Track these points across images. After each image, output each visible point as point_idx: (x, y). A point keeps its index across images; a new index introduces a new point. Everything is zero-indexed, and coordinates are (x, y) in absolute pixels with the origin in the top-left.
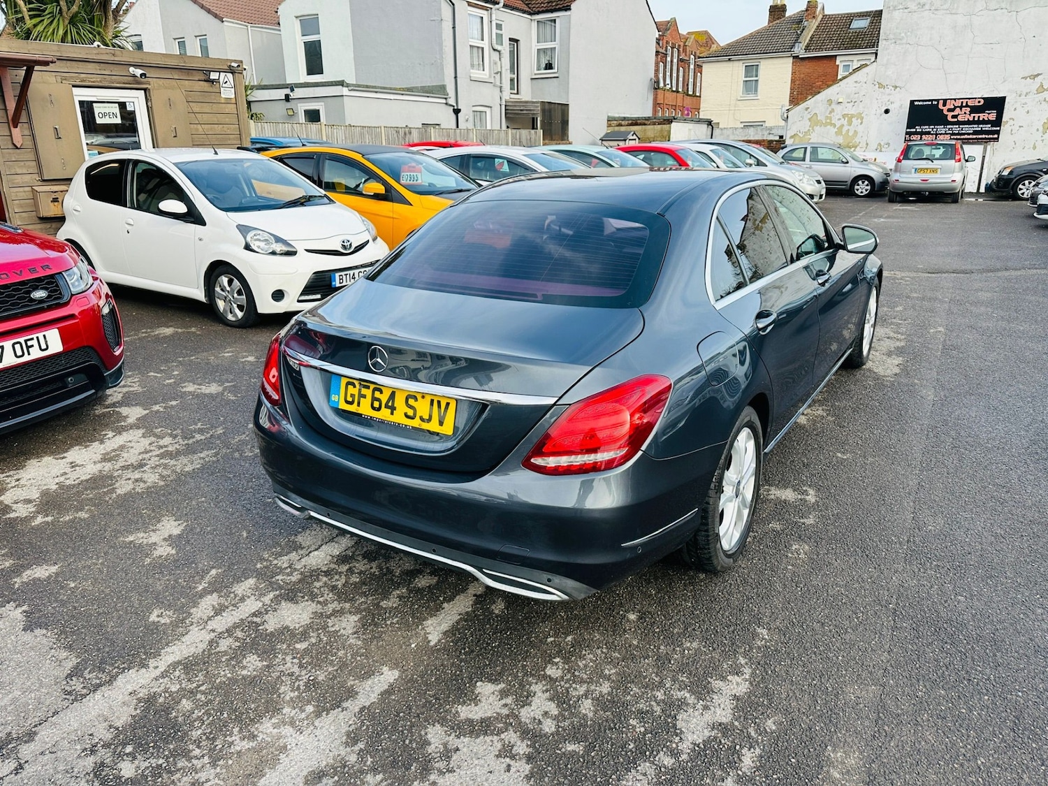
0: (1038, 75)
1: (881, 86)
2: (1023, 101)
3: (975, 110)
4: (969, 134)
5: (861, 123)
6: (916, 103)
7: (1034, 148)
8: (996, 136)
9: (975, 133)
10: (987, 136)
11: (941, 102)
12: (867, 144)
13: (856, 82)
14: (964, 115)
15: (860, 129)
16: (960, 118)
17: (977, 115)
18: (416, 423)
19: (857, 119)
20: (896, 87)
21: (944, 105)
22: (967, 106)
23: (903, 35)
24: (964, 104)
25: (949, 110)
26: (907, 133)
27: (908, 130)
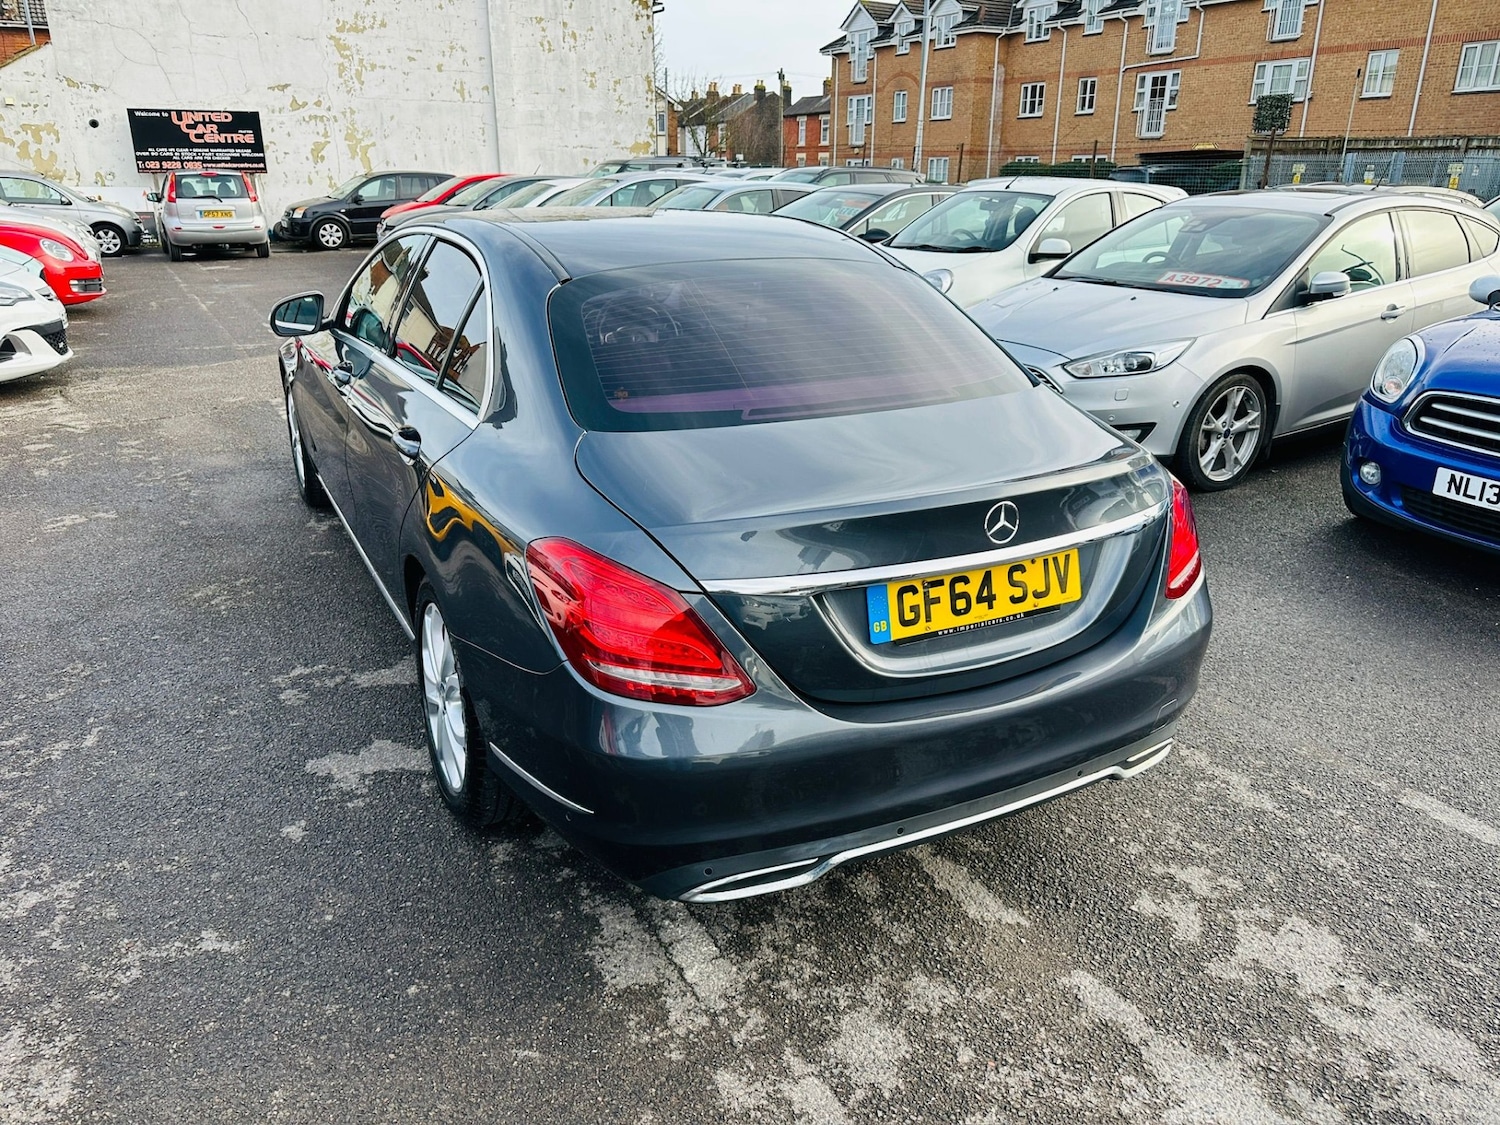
0: (286, 86)
1: (71, 83)
2: (280, 119)
3: (223, 128)
4: (226, 162)
5: (58, 140)
6: (137, 114)
7: (311, 182)
8: (262, 165)
9: (234, 160)
10: (250, 165)
11: (174, 114)
12: (78, 174)
13: (27, 73)
14: (212, 136)
15: (58, 149)
16: (208, 139)
17: (229, 136)
18: (1029, 605)
19: (49, 134)
20: (97, 87)
21: (180, 118)
22: (211, 122)
23: (81, 6)
24: (207, 120)
25: (189, 126)
26: (138, 158)
27: (138, 154)
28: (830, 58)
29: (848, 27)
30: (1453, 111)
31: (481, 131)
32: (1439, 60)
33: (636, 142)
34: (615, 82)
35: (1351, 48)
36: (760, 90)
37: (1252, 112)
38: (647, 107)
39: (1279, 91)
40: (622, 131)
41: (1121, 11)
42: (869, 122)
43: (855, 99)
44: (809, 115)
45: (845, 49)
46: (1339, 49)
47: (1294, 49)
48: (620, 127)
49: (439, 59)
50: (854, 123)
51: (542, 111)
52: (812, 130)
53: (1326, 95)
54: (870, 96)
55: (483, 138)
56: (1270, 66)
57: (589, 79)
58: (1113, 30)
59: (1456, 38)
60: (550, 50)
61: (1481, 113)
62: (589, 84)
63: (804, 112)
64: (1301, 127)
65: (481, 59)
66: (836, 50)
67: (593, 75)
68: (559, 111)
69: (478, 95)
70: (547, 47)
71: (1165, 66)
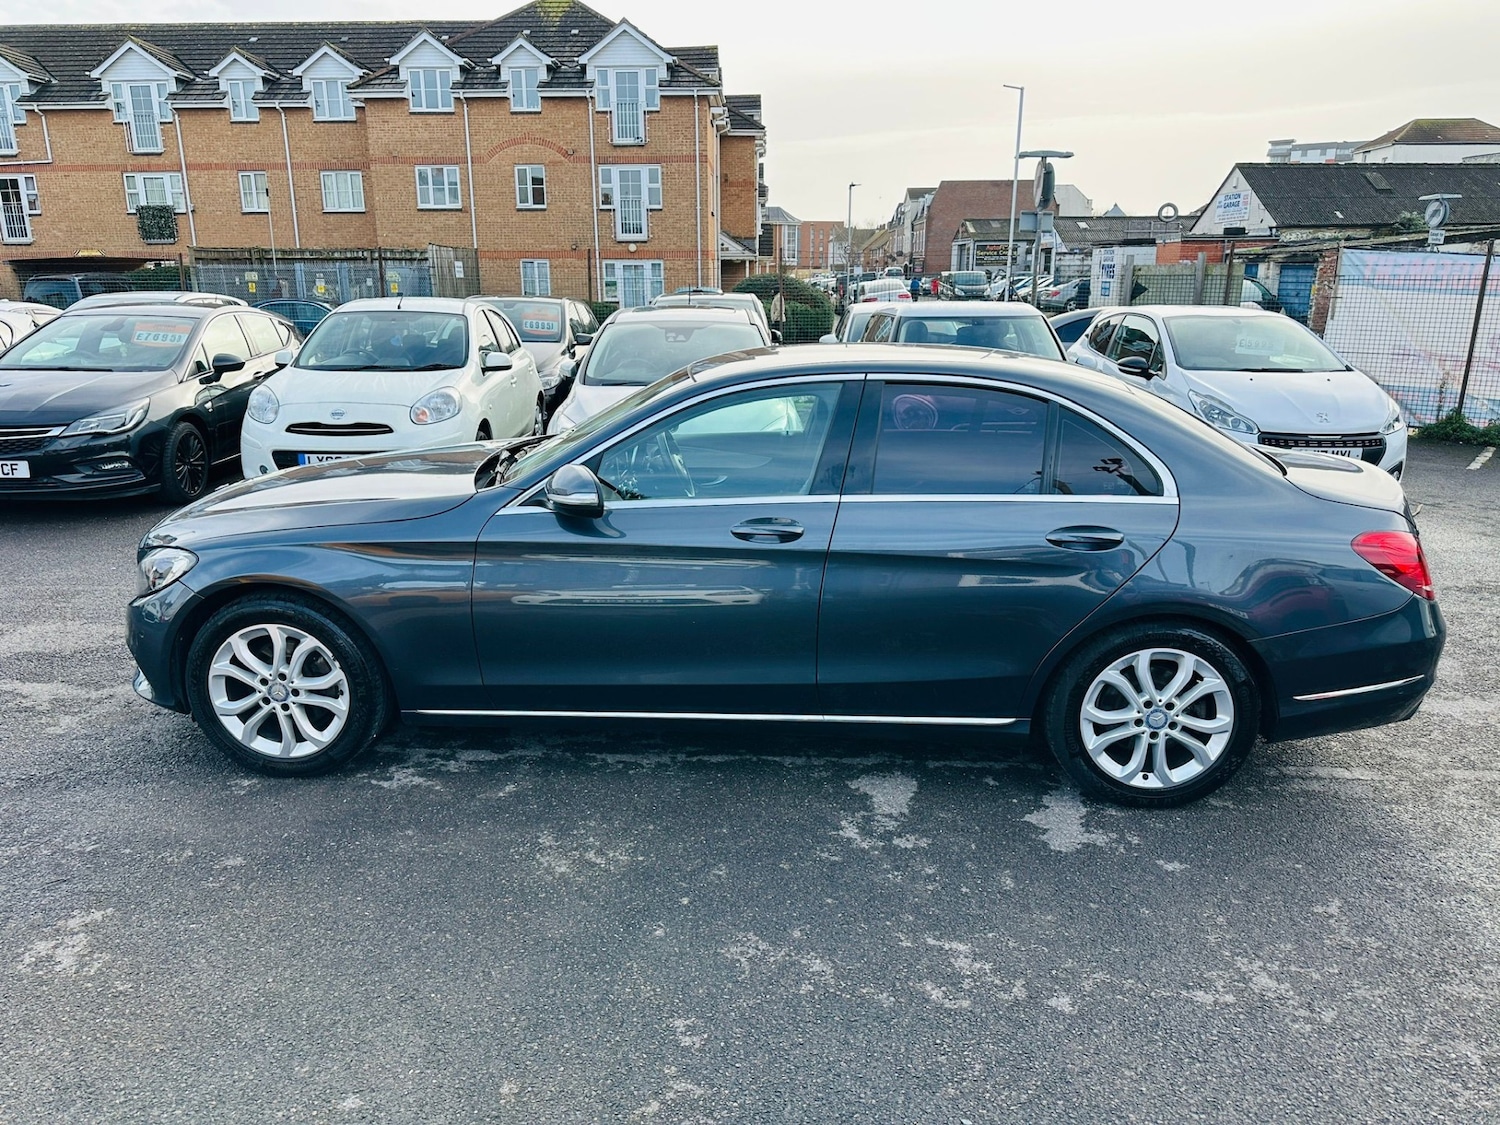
30: (329, 227)
32: (303, 184)
35: (222, 167)
37: (135, 221)
39: (156, 202)
46: (208, 167)
47: (160, 162)
53: (208, 209)
56: (139, 177)
59: (313, 166)
61: (352, 230)
64: (192, 236)
71: (13, 169)
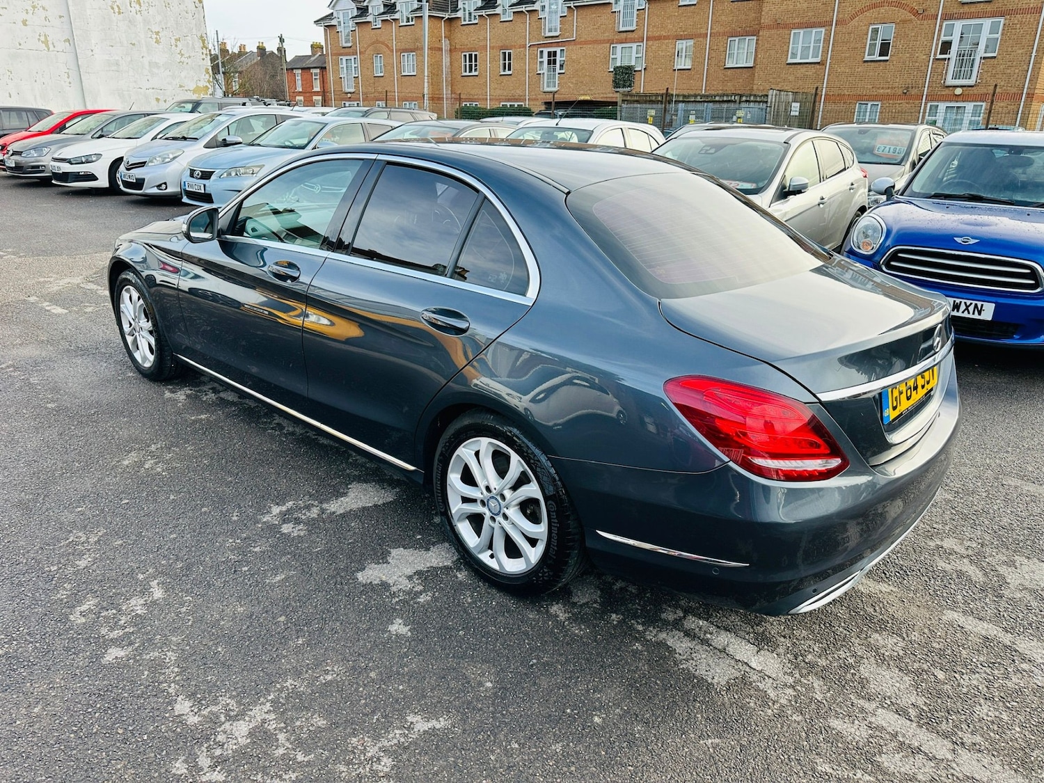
28: (322, 28)
29: (334, 6)
30: (726, 79)
31: (66, 74)
32: (715, 48)
33: (197, 86)
34: (176, 40)
35: (666, 38)
36: (261, 50)
37: (611, 77)
38: (203, 59)
39: (626, 63)
40: (185, 77)
41: (524, 6)
42: (357, 76)
43: (344, 58)
44: (302, 69)
45: (333, 22)
46: (659, 38)
47: (632, 36)
48: (183, 74)
49: (25, 16)
50: (345, 76)
51: (118, 60)
52: (306, 80)
53: (654, 67)
54: (356, 57)
55: (68, 80)
56: (619, 47)
57: (154, 36)
58: (519, 18)
59: (724, 34)
60: (119, 13)
61: (741, 80)
62: (155, 40)
63: (298, 67)
64: (641, 86)
65: (60, 17)
66: (327, 23)
67: (157, 33)
68: (131, 60)
69: (61, 46)
70: (117, 10)
71: (555, 45)
